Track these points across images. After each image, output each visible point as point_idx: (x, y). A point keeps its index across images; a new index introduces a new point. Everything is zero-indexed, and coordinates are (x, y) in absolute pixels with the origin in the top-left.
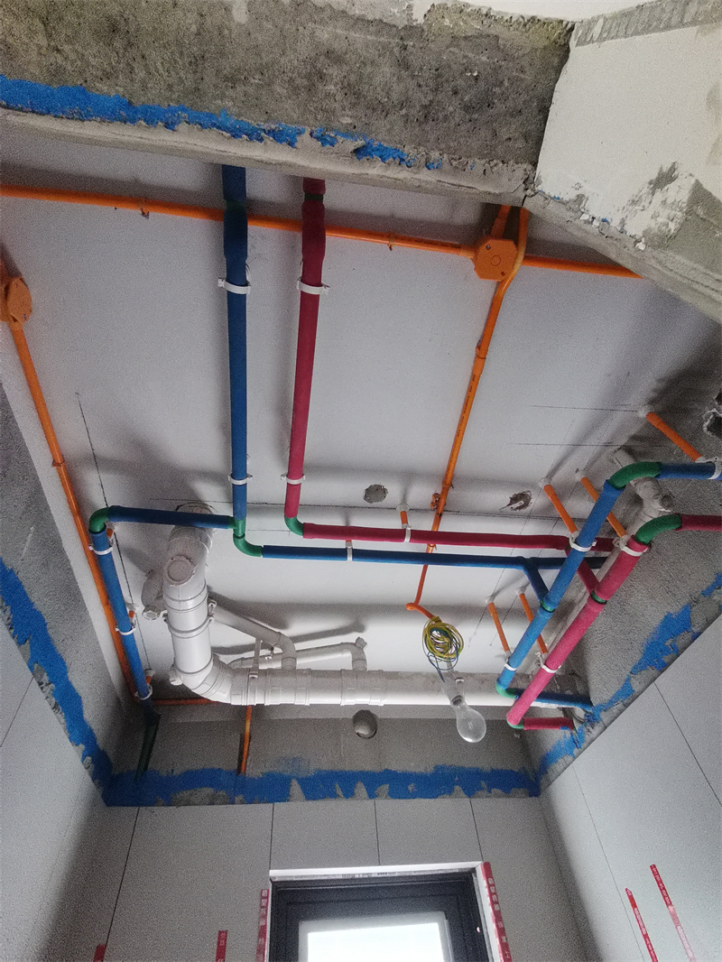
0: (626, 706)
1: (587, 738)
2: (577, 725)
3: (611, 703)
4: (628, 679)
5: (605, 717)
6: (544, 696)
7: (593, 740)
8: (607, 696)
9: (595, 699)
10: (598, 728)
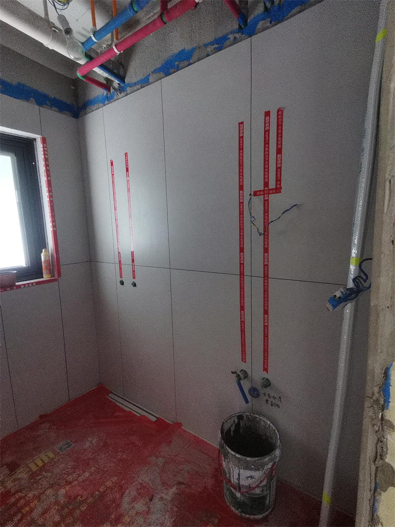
0: (142, 87)
1: (115, 98)
2: (112, 90)
3: (135, 84)
4: (149, 75)
5: (129, 90)
7: (118, 99)
8: (134, 80)
9: (127, 80)
10: (123, 94)
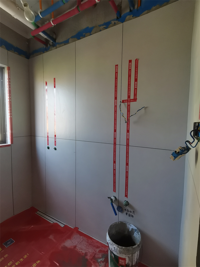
0: (65, 45)
2: (48, 45)
3: (61, 43)
4: (69, 39)
5: (57, 45)
6: (44, 32)
7: (51, 50)
8: (61, 41)
9: (57, 41)
10: (54, 48)
